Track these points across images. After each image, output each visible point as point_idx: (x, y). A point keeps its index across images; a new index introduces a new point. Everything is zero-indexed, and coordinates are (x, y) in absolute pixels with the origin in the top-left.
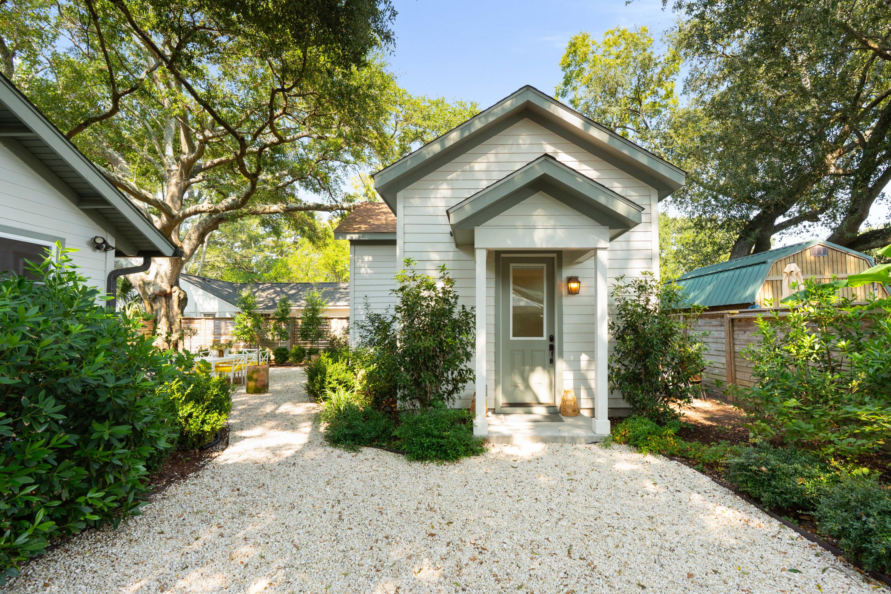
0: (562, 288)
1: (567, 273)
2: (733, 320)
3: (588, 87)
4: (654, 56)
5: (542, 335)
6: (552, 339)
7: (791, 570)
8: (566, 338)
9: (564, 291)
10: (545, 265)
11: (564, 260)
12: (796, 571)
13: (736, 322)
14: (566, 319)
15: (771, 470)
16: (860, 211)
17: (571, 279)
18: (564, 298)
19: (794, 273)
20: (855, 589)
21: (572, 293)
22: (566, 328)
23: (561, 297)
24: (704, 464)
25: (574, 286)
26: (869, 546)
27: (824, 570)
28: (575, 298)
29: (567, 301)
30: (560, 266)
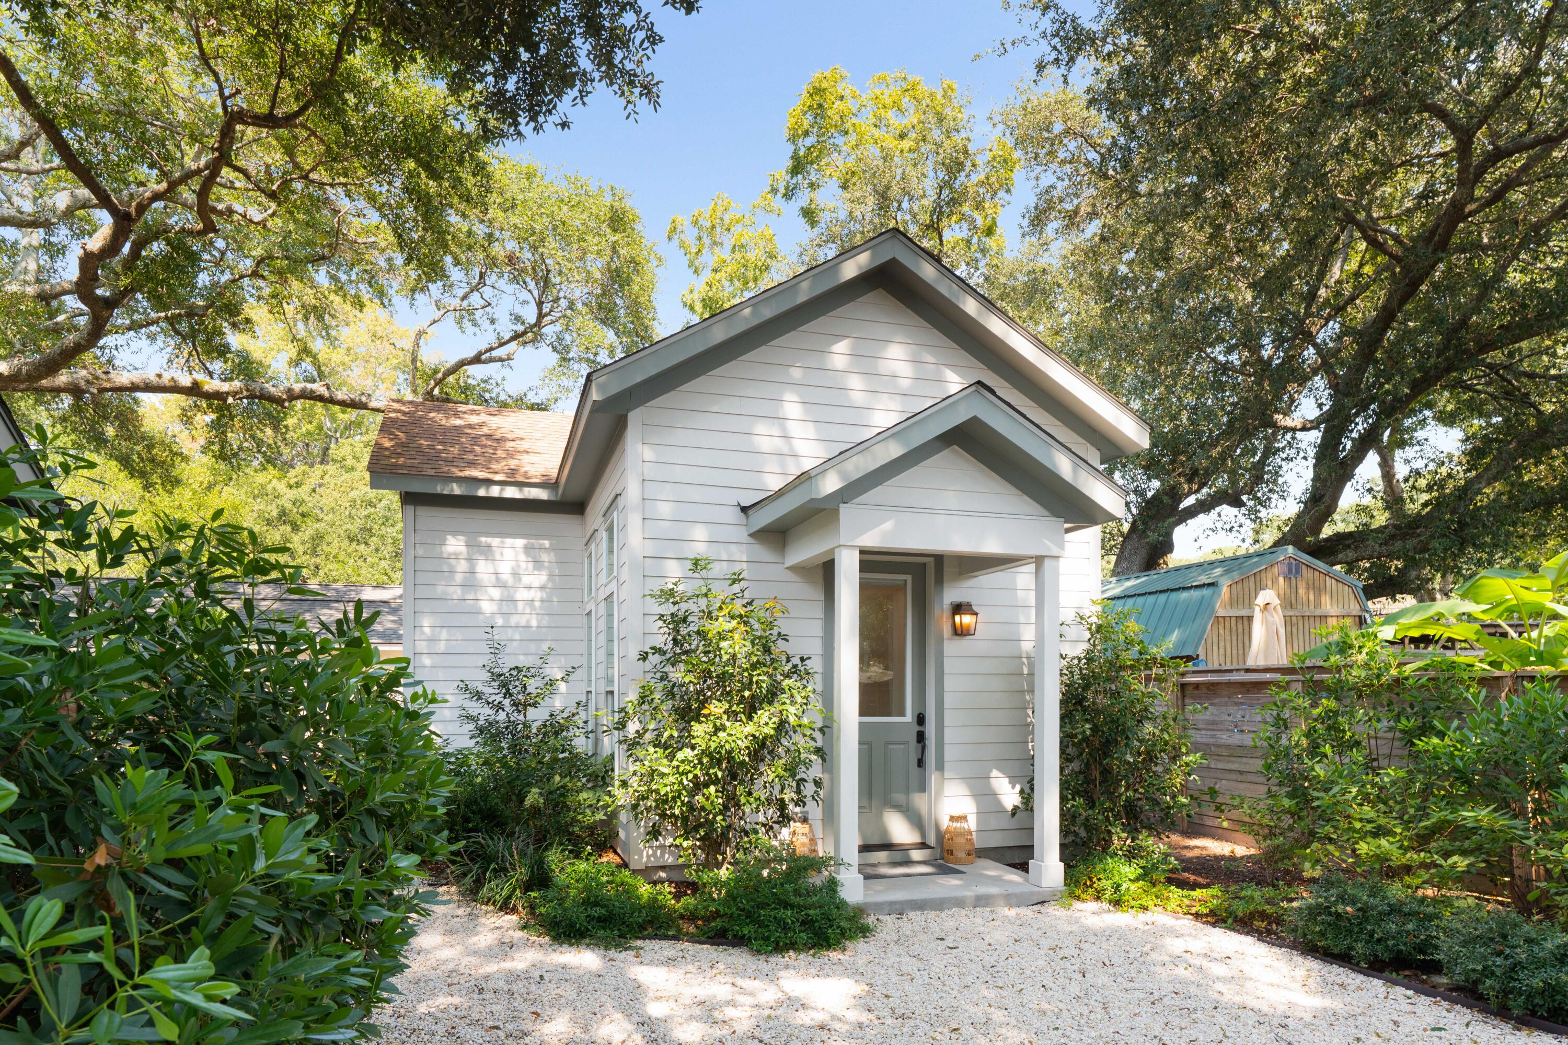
0: (941, 621)
1: (952, 594)
2: (1183, 686)
3: (844, 187)
4: (972, 148)
5: (902, 713)
6: (921, 719)
7: (1433, 1029)
8: (949, 718)
9: (947, 630)
10: (909, 578)
11: (946, 570)
12: (1440, 1029)
13: (1189, 691)
14: (949, 684)
15: (1360, 909)
16: (1326, 499)
17: (958, 609)
18: (946, 643)
19: (1271, 607)
20: (1510, 1038)
21: (960, 632)
22: (949, 700)
23: (941, 640)
24: (1236, 920)
25: (967, 619)
26: (1516, 984)
27: (1467, 1025)
28: (965, 642)
29: (952, 647)
30: (940, 581)
